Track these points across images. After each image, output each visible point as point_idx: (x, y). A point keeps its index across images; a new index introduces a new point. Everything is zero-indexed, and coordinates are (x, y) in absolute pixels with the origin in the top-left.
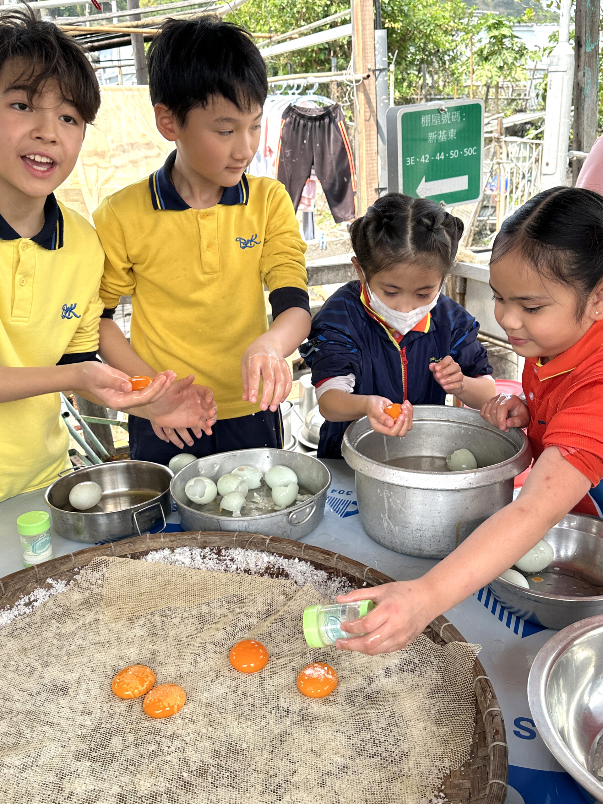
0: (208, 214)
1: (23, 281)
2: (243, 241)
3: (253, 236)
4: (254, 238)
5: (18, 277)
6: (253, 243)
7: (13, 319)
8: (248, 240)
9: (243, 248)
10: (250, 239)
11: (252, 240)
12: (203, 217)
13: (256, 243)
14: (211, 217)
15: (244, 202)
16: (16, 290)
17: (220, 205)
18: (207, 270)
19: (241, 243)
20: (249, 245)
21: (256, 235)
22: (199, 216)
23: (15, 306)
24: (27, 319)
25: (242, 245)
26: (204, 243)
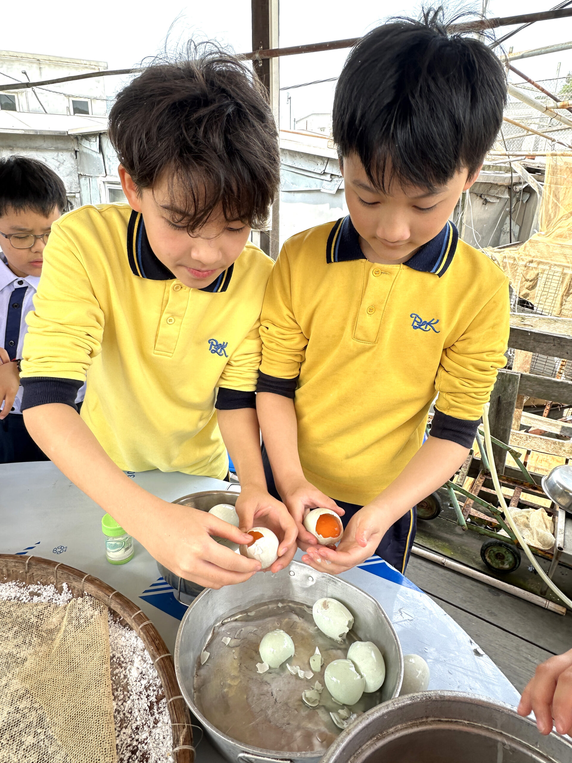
0: (385, 272)
1: (170, 320)
2: (419, 321)
3: (433, 319)
4: (433, 322)
5: (165, 316)
6: (429, 327)
7: (155, 352)
8: (425, 322)
9: (415, 328)
10: (428, 322)
11: (429, 324)
12: (377, 273)
13: (434, 330)
14: (387, 276)
15: (438, 272)
16: (161, 328)
17: (405, 267)
18: (360, 335)
19: (415, 320)
20: (423, 327)
21: (438, 321)
22: (372, 270)
23: (157, 341)
24: (171, 354)
25: (415, 324)
26: (367, 303)
